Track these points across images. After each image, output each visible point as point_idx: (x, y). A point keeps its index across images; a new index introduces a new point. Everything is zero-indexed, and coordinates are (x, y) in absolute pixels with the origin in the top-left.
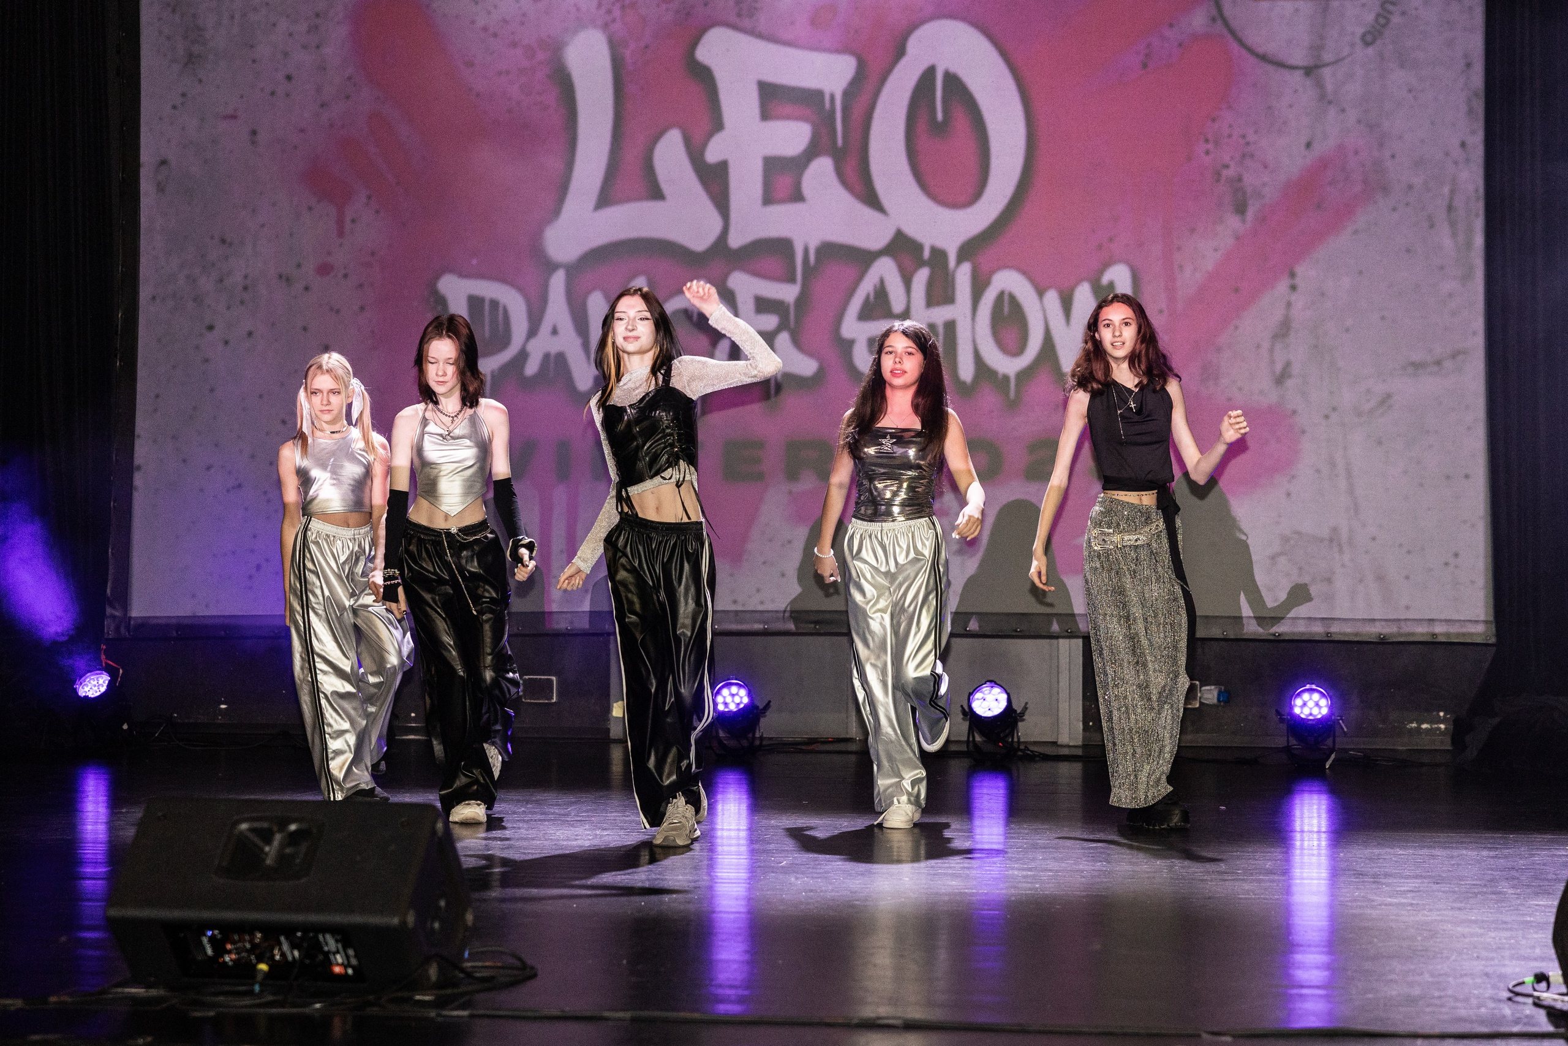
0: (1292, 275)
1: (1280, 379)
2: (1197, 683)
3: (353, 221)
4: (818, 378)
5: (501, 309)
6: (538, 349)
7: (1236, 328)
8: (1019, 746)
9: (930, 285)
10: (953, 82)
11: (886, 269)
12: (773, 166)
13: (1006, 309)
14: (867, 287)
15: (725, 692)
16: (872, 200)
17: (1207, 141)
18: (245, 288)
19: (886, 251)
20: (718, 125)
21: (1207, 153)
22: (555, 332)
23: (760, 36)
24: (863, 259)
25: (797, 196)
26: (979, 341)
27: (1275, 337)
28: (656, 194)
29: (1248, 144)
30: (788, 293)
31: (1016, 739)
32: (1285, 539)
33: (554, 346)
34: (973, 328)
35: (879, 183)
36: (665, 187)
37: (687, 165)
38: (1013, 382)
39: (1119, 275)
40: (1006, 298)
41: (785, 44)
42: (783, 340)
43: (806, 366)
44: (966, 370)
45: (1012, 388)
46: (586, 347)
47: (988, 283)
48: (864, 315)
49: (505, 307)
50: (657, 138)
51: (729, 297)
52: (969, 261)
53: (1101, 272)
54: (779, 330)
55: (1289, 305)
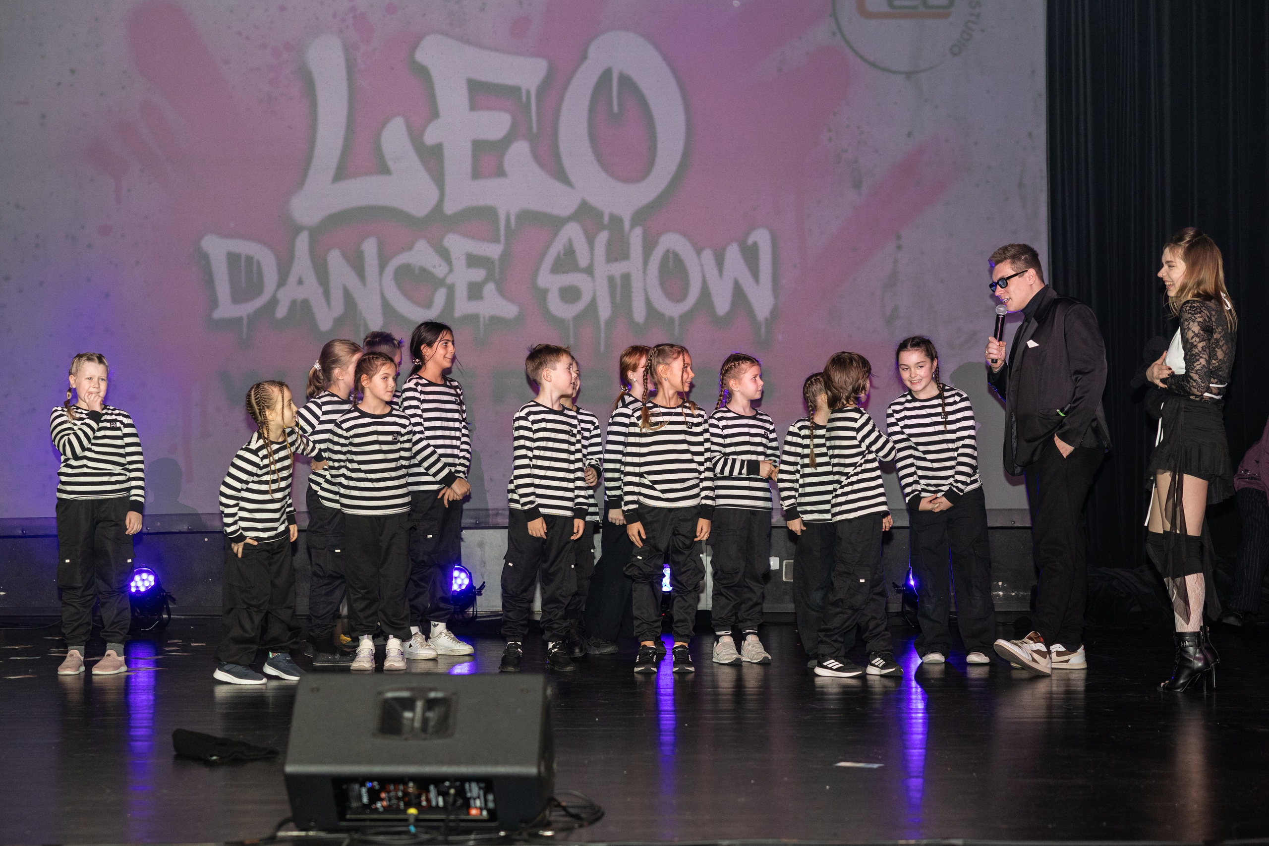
1: (890, 320)
3: (129, 190)
4: (520, 319)
5: (255, 264)
6: (286, 297)
7: (855, 279)
9: (609, 244)
10: (627, 82)
11: (573, 232)
12: (480, 147)
13: (671, 264)
14: (557, 247)
16: (561, 176)
17: (830, 130)
18: (37, 246)
19: (574, 217)
20: (434, 114)
21: (830, 140)
22: (300, 282)
23: (468, 42)
24: (556, 223)
25: (500, 172)
26: (649, 290)
27: (886, 287)
28: (383, 169)
29: (862, 133)
30: (493, 251)
33: (300, 294)
34: (645, 279)
35: (567, 162)
36: (390, 164)
37: (409, 147)
38: (677, 323)
39: (761, 238)
40: (671, 255)
41: (489, 48)
42: (490, 289)
43: (509, 310)
44: (639, 313)
45: (677, 328)
46: (327, 295)
47: (655, 243)
48: (556, 269)
49: (258, 263)
50: (384, 125)
51: (445, 254)
52: (641, 226)
53: (747, 235)
54: (486, 281)
55: (896, 261)
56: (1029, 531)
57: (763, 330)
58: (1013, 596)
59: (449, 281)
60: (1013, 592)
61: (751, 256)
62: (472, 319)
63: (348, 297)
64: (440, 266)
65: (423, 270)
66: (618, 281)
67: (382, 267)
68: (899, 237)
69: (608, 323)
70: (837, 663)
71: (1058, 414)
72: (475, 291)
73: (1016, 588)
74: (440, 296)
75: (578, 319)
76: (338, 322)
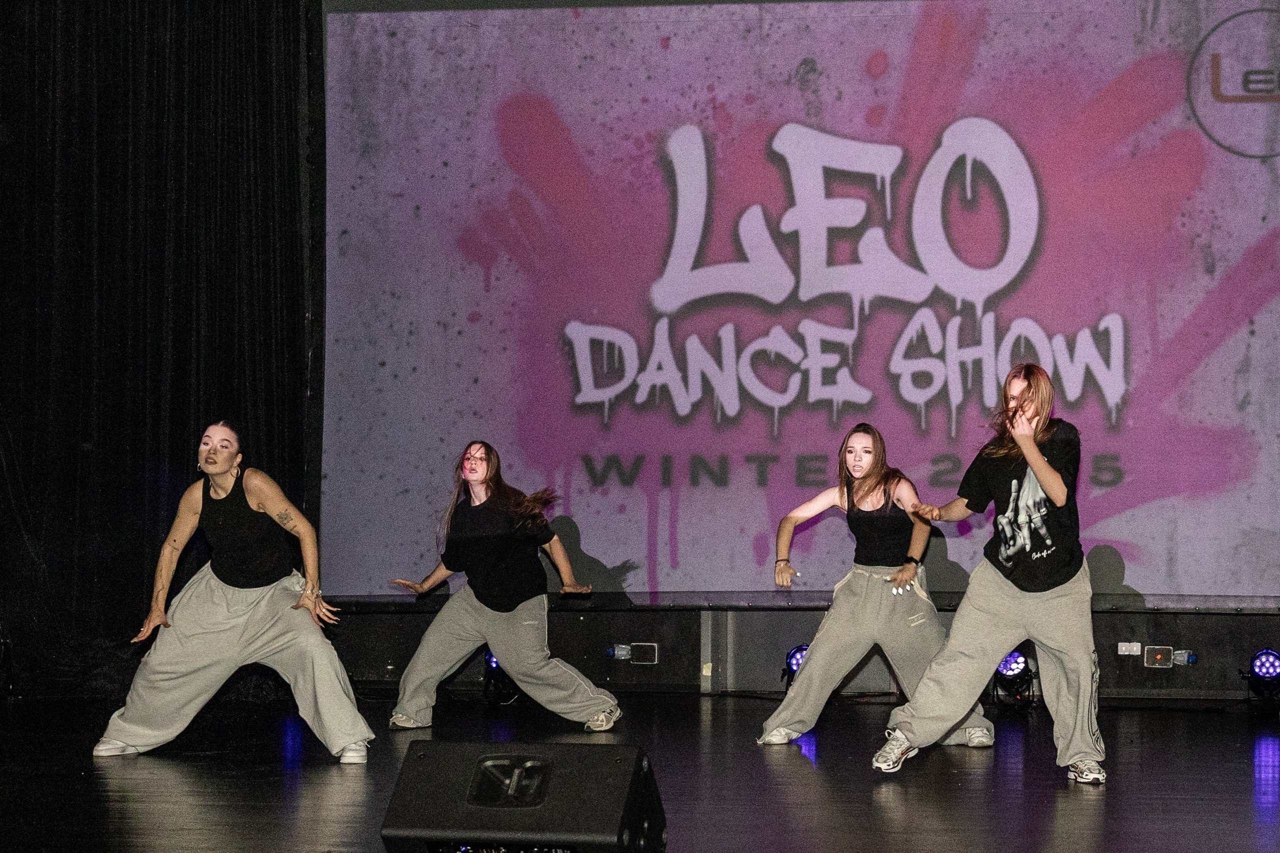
0: (1252, 322)
1: (1242, 406)
2: (1171, 648)
3: (497, 279)
4: (873, 404)
5: (616, 352)
6: (646, 383)
7: (1207, 365)
8: (1033, 699)
9: (961, 329)
10: (980, 169)
11: (926, 318)
12: (835, 234)
13: (1022, 350)
14: (911, 332)
15: (798, 656)
16: (915, 263)
17: (1183, 215)
18: (411, 333)
19: (926, 303)
20: (791, 202)
21: (1184, 225)
22: (660, 368)
23: (824, 131)
24: (909, 309)
25: (855, 259)
27: (1238, 372)
28: (741, 256)
29: (1216, 218)
30: (847, 337)
31: (1031, 694)
32: (1244, 533)
33: (659, 379)
34: (996, 364)
35: (920, 248)
36: (748, 251)
37: (766, 234)
39: (1113, 323)
40: (1022, 341)
41: (845, 136)
42: (843, 375)
43: (862, 395)
44: (990, 398)
46: (685, 379)
47: (1008, 329)
48: (909, 354)
49: (620, 349)
50: (740, 215)
51: (800, 340)
52: (992, 311)
53: (1099, 320)
54: (839, 367)
55: (1249, 346)
57: (1114, 415)
61: (1102, 339)
62: (826, 404)
63: (706, 382)
64: (795, 351)
65: (779, 357)
66: (970, 367)
67: (739, 351)
69: (961, 408)
72: (829, 377)
74: (795, 381)
75: (929, 404)
76: (696, 406)
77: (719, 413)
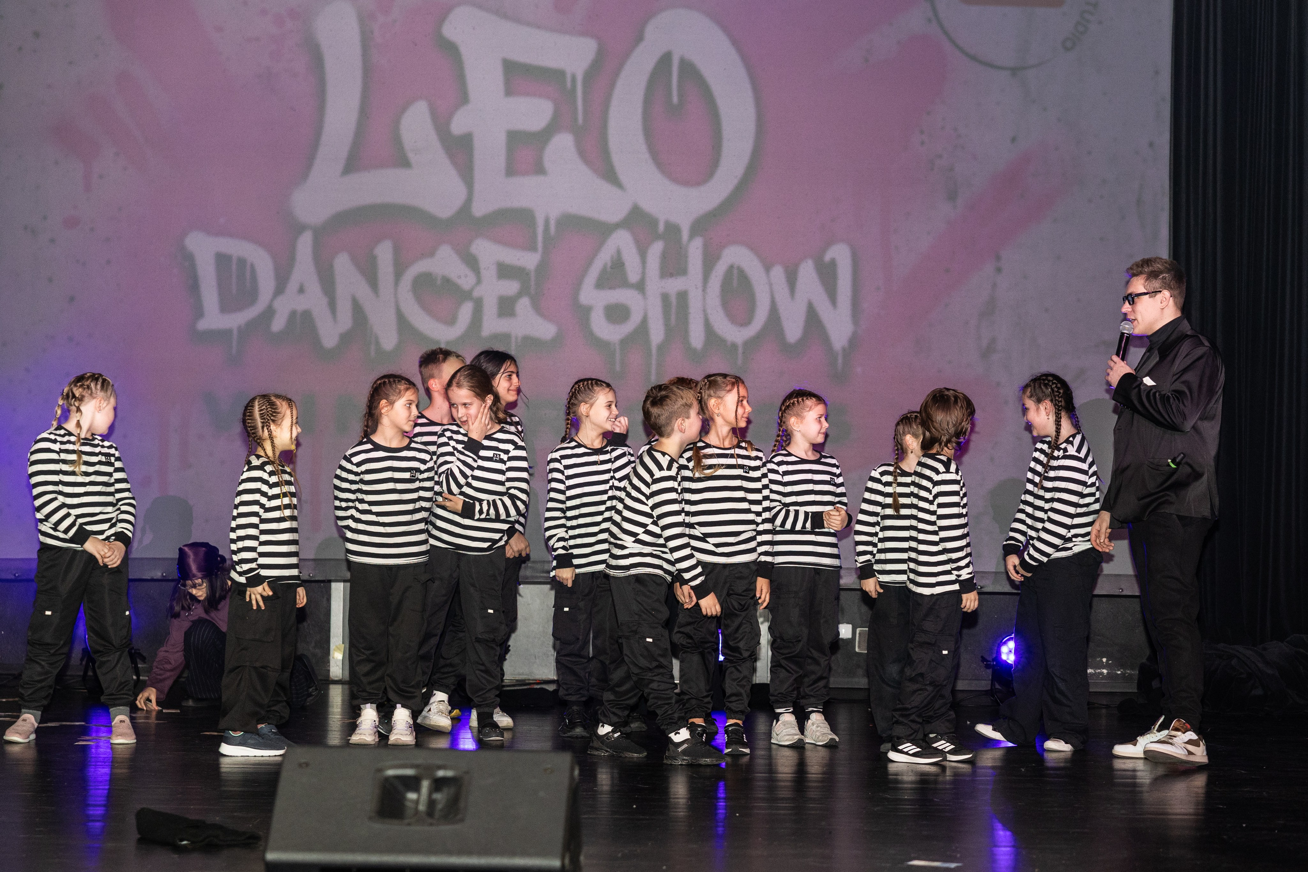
1: (987, 353)
3: (101, 177)
4: (558, 340)
5: (248, 268)
6: (284, 307)
7: (947, 305)
9: (664, 256)
10: (689, 69)
11: (623, 241)
12: (516, 139)
13: (735, 282)
14: (604, 257)
16: (610, 175)
17: (922, 132)
19: (624, 224)
20: (464, 98)
21: (923, 143)
22: (301, 290)
23: (505, 16)
24: (604, 230)
25: (539, 169)
26: (709, 311)
27: (982, 314)
28: (403, 162)
29: (959, 136)
30: (529, 260)
33: (301, 304)
34: (704, 299)
35: (618, 160)
36: (411, 156)
37: (433, 137)
38: (740, 350)
39: (840, 254)
40: (735, 272)
41: (528, 24)
42: (524, 304)
43: (545, 330)
44: (697, 338)
45: (740, 356)
46: (332, 305)
47: (718, 258)
48: (603, 283)
49: (252, 266)
50: (404, 109)
51: (472, 262)
52: (701, 236)
53: (824, 250)
54: (520, 295)
55: (994, 285)
56: (1138, 600)
57: (840, 360)
58: (1118, 674)
59: (476, 294)
60: (1119, 670)
61: (827, 274)
62: (502, 339)
63: (358, 310)
64: (466, 276)
65: (447, 281)
66: (674, 300)
67: (398, 274)
68: (998, 258)
69: (660, 348)
70: (914, 747)
71: (1169, 465)
72: (506, 307)
73: (1122, 666)
74: (466, 311)
75: (626, 342)
76: (346, 339)
77: (373, 347)
